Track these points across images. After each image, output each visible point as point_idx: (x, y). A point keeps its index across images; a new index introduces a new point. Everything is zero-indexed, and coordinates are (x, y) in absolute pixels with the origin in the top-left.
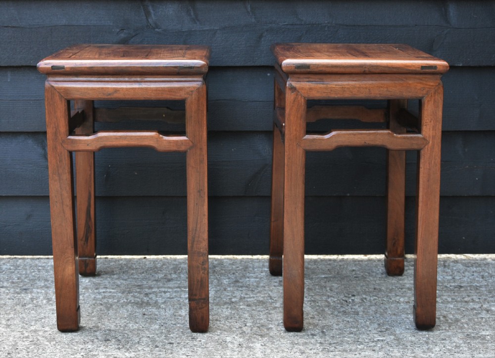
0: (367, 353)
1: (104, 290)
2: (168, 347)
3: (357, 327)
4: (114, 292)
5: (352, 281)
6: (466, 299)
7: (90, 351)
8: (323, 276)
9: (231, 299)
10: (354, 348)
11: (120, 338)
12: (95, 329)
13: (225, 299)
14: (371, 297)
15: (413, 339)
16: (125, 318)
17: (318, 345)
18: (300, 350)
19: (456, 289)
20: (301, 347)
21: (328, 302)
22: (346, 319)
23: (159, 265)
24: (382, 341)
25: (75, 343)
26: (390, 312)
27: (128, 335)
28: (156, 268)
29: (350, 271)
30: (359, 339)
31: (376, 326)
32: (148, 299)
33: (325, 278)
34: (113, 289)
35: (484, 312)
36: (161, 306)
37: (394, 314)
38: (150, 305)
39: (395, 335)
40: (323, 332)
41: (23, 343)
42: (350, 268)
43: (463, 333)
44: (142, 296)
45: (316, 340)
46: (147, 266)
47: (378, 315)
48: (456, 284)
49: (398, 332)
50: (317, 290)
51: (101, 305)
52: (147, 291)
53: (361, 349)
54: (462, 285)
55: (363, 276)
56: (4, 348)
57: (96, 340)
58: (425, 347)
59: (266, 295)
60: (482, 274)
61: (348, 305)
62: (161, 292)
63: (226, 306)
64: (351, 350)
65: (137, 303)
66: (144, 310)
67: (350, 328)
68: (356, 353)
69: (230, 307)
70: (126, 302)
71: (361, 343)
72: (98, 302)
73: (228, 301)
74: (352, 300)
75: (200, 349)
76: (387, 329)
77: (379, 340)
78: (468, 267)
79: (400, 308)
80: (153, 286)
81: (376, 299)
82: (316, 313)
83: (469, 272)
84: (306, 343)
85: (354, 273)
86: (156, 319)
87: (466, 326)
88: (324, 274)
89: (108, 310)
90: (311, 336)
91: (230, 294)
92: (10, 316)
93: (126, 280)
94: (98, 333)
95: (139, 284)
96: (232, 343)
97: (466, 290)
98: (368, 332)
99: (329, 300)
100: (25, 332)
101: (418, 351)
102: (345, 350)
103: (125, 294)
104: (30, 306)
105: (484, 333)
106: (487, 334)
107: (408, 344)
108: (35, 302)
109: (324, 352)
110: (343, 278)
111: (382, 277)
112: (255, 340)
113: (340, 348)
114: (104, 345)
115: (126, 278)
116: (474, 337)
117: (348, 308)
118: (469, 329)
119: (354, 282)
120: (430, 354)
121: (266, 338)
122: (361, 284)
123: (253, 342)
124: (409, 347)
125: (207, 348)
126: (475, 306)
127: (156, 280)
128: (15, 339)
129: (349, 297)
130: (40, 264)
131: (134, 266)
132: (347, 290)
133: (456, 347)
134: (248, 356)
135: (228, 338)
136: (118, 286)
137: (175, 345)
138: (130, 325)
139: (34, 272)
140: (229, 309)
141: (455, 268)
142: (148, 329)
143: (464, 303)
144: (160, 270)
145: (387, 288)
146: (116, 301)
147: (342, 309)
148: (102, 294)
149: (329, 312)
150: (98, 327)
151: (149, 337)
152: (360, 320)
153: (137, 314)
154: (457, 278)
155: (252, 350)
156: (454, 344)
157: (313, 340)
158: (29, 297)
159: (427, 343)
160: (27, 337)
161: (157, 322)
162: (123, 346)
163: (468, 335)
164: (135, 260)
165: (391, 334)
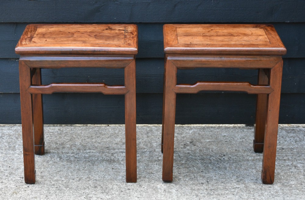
1: (89, 151)
2: (128, 191)
3: (225, 178)
4: (95, 152)
5: (223, 144)
6: (285, 158)
7: (88, 195)
8: (208, 141)
9: (158, 157)
10: (223, 193)
11: (102, 185)
12: (88, 179)
13: (155, 158)
14: (233, 156)
15: (254, 186)
16: (103, 171)
17: (205, 190)
18: (196, 194)
19: (281, 150)
20: (196, 192)
22: (220, 173)
23: (117, 132)
24: (238, 188)
25: (79, 189)
26: (243, 168)
27: (106, 183)
28: (115, 133)
29: (223, 136)
30: (226, 186)
31: (235, 177)
32: (114, 158)
33: (209, 142)
34: (94, 150)
35: (294, 167)
36: (121, 163)
37: (245, 169)
38: (115, 162)
39: (245, 184)
40: (207, 182)
41: (53, 189)
42: (223, 134)
43: (281, 182)
44: (110, 155)
45: (204, 188)
46: (110, 132)
47: (237, 170)
48: (281, 147)
49: (246, 182)
50: (205, 151)
51: (89, 162)
52: (113, 151)
53: (227, 194)
54: (284, 147)
55: (230, 140)
56: (43, 192)
57: (90, 187)
58: (260, 192)
59: (177, 155)
60: (295, 139)
61: (221, 162)
62: (120, 152)
63: (156, 163)
65: (108, 161)
66: (112, 165)
67: (222, 178)
68: (224, 196)
70: (102, 160)
71: (227, 190)
72: (87, 160)
73: (157, 159)
74: (224, 159)
75: (144, 193)
76: (241, 180)
77: (236, 187)
78: (289, 133)
79: (249, 165)
80: (115, 148)
81: (236, 158)
82: (204, 168)
83: (288, 137)
84: (199, 189)
85: (225, 138)
86: (119, 172)
87: (282, 177)
88: (209, 139)
89: (93, 165)
90: (201, 185)
91: (157, 154)
92: (42, 170)
93: (100, 143)
94: (90, 182)
95: (108, 146)
96: (161, 189)
97: (285, 151)
98: (231, 182)
99: (211, 159)
100: (52, 182)
101: (256, 195)
102: (219, 195)
103: (101, 154)
104: (51, 162)
105: (291, 183)
106: (293, 183)
107: (252, 190)
108: (53, 159)
109: (208, 195)
110: (219, 143)
111: (240, 141)
112: (172, 187)
113: (216, 193)
114: (95, 191)
115: (100, 141)
116: (286, 185)
117: (221, 165)
118: (284, 179)
119: (225, 145)
120: (262, 197)
121: (178, 186)
122: (229, 147)
123: (171, 189)
124: (252, 192)
125: (148, 192)
126: (289, 164)
127: (117, 144)
128: (48, 186)
129: (222, 157)
130: (50, 131)
131: (103, 132)
132: (221, 151)
133: (276, 192)
134: (169, 198)
135: (158, 186)
136: (96, 148)
137: (131, 190)
138: (106, 176)
139: (48, 136)
140: (157, 165)
141: (281, 134)
142: (116, 179)
143: (283, 161)
144: (118, 136)
145: (243, 150)
146: (96, 159)
147: (218, 166)
148: (88, 153)
149: (211, 168)
150: (89, 178)
151: (117, 185)
152: (227, 174)
153: (109, 168)
154: (281, 142)
155: (171, 194)
156: (275, 190)
157: (202, 188)
158: (49, 155)
159: (261, 189)
160: (54, 185)
161: (120, 174)
162: (105, 191)
163: (283, 184)
164: (104, 127)
165: (243, 183)
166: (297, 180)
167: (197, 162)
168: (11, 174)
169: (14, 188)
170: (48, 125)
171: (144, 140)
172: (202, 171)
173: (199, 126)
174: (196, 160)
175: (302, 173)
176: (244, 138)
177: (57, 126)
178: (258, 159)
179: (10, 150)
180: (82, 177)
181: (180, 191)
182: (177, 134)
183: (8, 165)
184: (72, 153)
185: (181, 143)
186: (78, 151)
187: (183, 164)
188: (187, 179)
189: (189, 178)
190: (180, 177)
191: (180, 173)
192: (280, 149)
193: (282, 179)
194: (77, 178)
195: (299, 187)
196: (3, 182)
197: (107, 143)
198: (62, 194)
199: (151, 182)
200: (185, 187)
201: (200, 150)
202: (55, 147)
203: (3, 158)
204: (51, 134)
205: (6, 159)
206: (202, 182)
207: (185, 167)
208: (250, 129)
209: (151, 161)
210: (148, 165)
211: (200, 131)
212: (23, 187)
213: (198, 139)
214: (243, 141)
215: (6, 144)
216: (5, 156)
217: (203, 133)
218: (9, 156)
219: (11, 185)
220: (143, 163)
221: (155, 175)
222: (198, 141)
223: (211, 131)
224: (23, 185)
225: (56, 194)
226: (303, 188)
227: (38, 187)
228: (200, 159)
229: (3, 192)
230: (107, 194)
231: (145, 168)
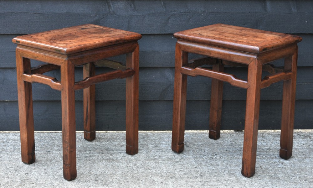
1: (89, 152)
2: (127, 184)
3: (218, 173)
4: (95, 153)
5: (215, 146)
6: (272, 157)
7: (90, 186)
8: (200, 143)
9: (154, 157)
10: (216, 184)
11: (102, 179)
12: (89, 174)
13: (151, 157)
14: (225, 155)
15: (245, 179)
16: (103, 168)
17: (199, 182)
20: (191, 184)
22: (212, 168)
23: (115, 137)
24: (230, 180)
25: (81, 182)
26: (234, 164)
27: (106, 177)
28: (114, 138)
30: (219, 179)
31: (227, 172)
32: (113, 157)
34: (94, 151)
35: (281, 164)
36: (120, 161)
37: (236, 165)
38: (114, 160)
39: (236, 177)
40: (201, 175)
41: (56, 182)
43: (269, 176)
44: (109, 155)
45: (198, 180)
46: (109, 137)
47: (228, 166)
48: (268, 148)
49: (238, 175)
50: (198, 152)
52: (111, 152)
53: (220, 185)
54: (271, 148)
55: (221, 143)
56: (47, 185)
57: (91, 180)
58: (251, 184)
59: (172, 155)
61: (213, 160)
62: (118, 153)
63: (152, 161)
64: (215, 185)
65: (107, 159)
66: (112, 163)
67: (214, 173)
69: (154, 161)
70: (102, 159)
71: (220, 182)
72: (88, 159)
73: (153, 158)
74: (216, 157)
75: (142, 185)
76: (232, 174)
77: (228, 180)
78: (275, 137)
79: (239, 162)
80: (114, 149)
81: (227, 157)
82: (197, 165)
85: (216, 141)
87: (271, 172)
88: (201, 142)
89: (94, 163)
90: (195, 178)
91: (154, 154)
92: (45, 167)
93: (99, 146)
94: (91, 176)
95: (107, 148)
96: (158, 181)
97: (272, 151)
98: (223, 175)
99: (204, 157)
100: (55, 176)
101: (247, 186)
102: (212, 185)
103: (100, 154)
104: (54, 161)
105: (279, 176)
106: (281, 176)
107: (243, 182)
108: (56, 159)
109: (202, 186)
110: (210, 145)
111: (230, 144)
112: (168, 180)
113: (210, 184)
114: (96, 183)
115: (99, 144)
116: (274, 178)
117: (213, 162)
118: (272, 173)
119: (216, 147)
121: (174, 179)
122: (220, 148)
123: (168, 181)
124: (243, 184)
125: (146, 184)
126: (276, 161)
127: (115, 146)
128: (51, 180)
129: (214, 156)
130: (53, 136)
131: (102, 137)
132: (213, 151)
133: (266, 183)
135: (155, 179)
136: (96, 149)
137: (130, 183)
138: (106, 172)
139: (51, 141)
140: (154, 163)
141: (268, 138)
142: (115, 174)
143: (271, 159)
144: (116, 140)
145: (233, 150)
146: (96, 158)
147: (210, 163)
148: (89, 154)
149: (204, 164)
150: (90, 173)
151: (116, 178)
152: (219, 169)
153: (108, 166)
154: (269, 144)
155: (167, 185)
156: (265, 182)
157: (196, 180)
158: (52, 156)
160: (57, 179)
161: (119, 170)
162: (105, 183)
163: (271, 177)
164: (102, 133)
165: (235, 176)
166: (285, 173)
167: (191, 160)
168: (16, 170)
169: (19, 182)
170: (51, 132)
171: (141, 143)
172: (195, 168)
173: (192, 132)
174: (190, 158)
175: (289, 168)
176: (233, 141)
177: (59, 132)
179: (15, 152)
180: (84, 172)
181: (176, 183)
183: (14, 163)
186: (79, 152)
187: (178, 161)
188: (182, 174)
189: (184, 173)
190: (175, 172)
191: (175, 169)
192: (267, 150)
193: (270, 173)
195: (286, 179)
196: (9, 177)
197: (106, 145)
198: (65, 186)
199: (148, 176)
200: (180, 180)
201: (193, 151)
202: (57, 149)
203: (8, 158)
204: (53, 139)
205: (11, 159)
206: (196, 176)
207: (180, 164)
208: (239, 134)
209: (148, 160)
210: (145, 163)
211: (192, 136)
212: (28, 181)
213: (191, 142)
214: (232, 144)
215: (11, 147)
216: (11, 156)
217: (196, 137)
218: (14, 156)
219: (17, 179)
220: (141, 161)
221: (152, 170)
222: (191, 144)
223: (203, 136)
224: (27, 179)
225: (59, 186)
226: (290, 180)
227: (42, 181)
228: (193, 158)
229: (10, 185)
230: (108, 186)
231: (143, 165)
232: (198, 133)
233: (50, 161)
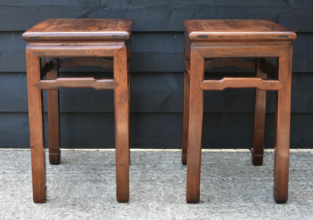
0: (236, 214)
1: (72, 172)
2: (112, 209)
3: (230, 197)
4: (78, 173)
5: (226, 166)
6: (298, 179)
7: (64, 212)
8: (209, 163)
9: (152, 178)
10: (228, 211)
11: (82, 203)
12: (67, 198)
13: (147, 178)
14: (238, 177)
15: (265, 205)
16: (86, 190)
17: (206, 209)
18: (195, 212)
19: (292, 172)
20: (195, 210)
21: (212, 180)
22: (223, 192)
23: (106, 155)
24: (246, 206)
25: (55, 207)
26: (251, 187)
27: (87, 201)
28: (105, 157)
29: (225, 160)
30: (231, 205)
31: (242, 196)
32: (100, 178)
34: (78, 171)
35: (309, 187)
36: (108, 182)
37: (253, 189)
38: (101, 181)
39: (254, 202)
40: (209, 200)
41: (22, 207)
42: (225, 158)
43: (296, 201)
44: (96, 175)
45: (205, 206)
46: (99, 156)
47: (243, 189)
48: (292, 169)
49: (255, 200)
50: (205, 172)
51: (71, 181)
52: (99, 172)
53: (232, 212)
54: (296, 169)
55: (233, 163)
56: (10, 210)
57: (67, 205)
58: (273, 211)
59: (173, 175)
60: (307, 162)
61: (224, 182)
62: (107, 173)
63: (148, 183)
64: (226, 212)
65: (93, 181)
66: (97, 185)
67: (226, 197)
68: (230, 214)
69: (151, 183)
70: (86, 180)
71: (233, 208)
72: (69, 179)
73: (149, 179)
74: (227, 179)
75: (132, 211)
76: (249, 198)
77: (244, 206)
78: (299, 157)
79: (257, 184)
80: (102, 169)
81: (242, 178)
82: (204, 187)
83: (299, 160)
84: (198, 207)
85: (228, 161)
86: (104, 191)
87: (298, 196)
88: (209, 161)
89: (75, 185)
90: (201, 203)
91: (151, 175)
92: (14, 189)
93: (86, 165)
94: (68, 200)
95: (94, 168)
96: (152, 207)
97: (298, 173)
98: (237, 200)
100: (23, 200)
101: (268, 213)
102: (222, 213)
103: (85, 174)
105: (309, 201)
106: (311, 202)
107: (262, 208)
109: (210, 213)
110: (221, 165)
111: (246, 164)
112: (167, 205)
113: (220, 211)
114: (73, 208)
115: (86, 163)
116: (303, 204)
117: (224, 185)
118: (300, 198)
119: (228, 167)
120: (276, 215)
121: (173, 204)
122: (233, 169)
123: (165, 207)
124: (262, 211)
125: (137, 210)
126: (303, 183)
127: (105, 165)
128: (17, 204)
131: (91, 156)
132: (224, 172)
133: (292, 210)
134: (162, 216)
135: (149, 204)
136: (81, 169)
137: (117, 208)
138: (89, 195)
140: (150, 185)
142: (100, 198)
143: (296, 182)
144: (107, 159)
145: (249, 171)
146: (80, 179)
147: (221, 185)
149: (213, 187)
150: (68, 196)
151: (100, 203)
152: (232, 193)
153: (93, 188)
155: (165, 212)
156: (291, 209)
157: (202, 206)
159: (274, 208)
160: (25, 203)
161: (105, 193)
162: (84, 209)
163: (299, 202)
164: (92, 152)
165: (251, 202)
176: (249, 161)
178: (268, 180)
180: (61, 195)
182: (174, 157)
184: (52, 174)
185: (178, 165)
186: (60, 172)
187: (179, 184)
190: (176, 196)
191: (176, 192)
193: (297, 198)
194: (54, 196)
197: (94, 165)
198: (33, 212)
199: (141, 200)
206: (202, 200)
207: (182, 187)
209: (143, 181)
210: (139, 185)
214: (248, 164)
217: (204, 156)
221: (146, 193)
223: (213, 155)
225: (25, 212)
227: (5, 205)
230: (87, 211)
231: (136, 187)
232: (206, 152)
233: (22, 182)
